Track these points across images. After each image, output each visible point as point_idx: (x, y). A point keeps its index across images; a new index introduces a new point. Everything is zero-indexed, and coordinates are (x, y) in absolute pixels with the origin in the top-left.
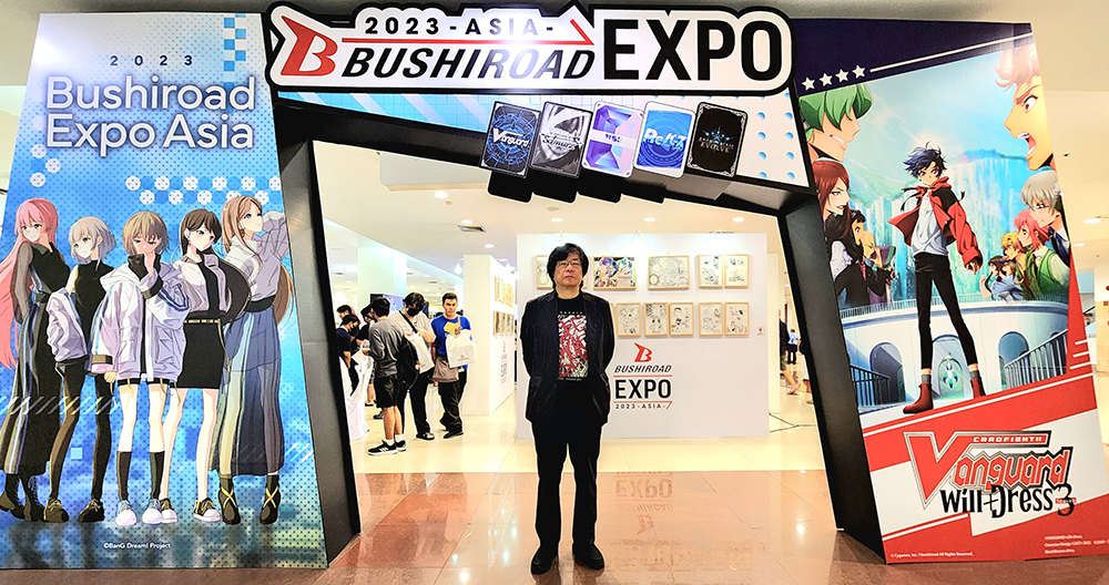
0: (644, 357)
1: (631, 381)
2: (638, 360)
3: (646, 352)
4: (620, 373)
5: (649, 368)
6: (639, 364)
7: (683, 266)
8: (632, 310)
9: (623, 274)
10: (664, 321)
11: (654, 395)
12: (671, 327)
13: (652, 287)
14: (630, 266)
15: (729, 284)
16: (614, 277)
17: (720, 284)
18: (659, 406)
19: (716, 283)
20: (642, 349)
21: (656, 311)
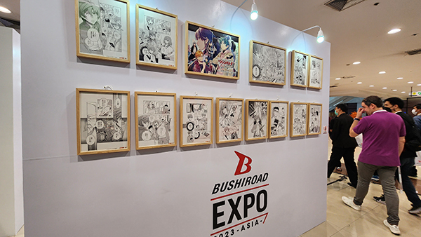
0: (244, 168)
1: (231, 201)
2: (238, 172)
3: (246, 161)
4: (219, 194)
5: (249, 181)
6: (239, 177)
7: (281, 60)
8: (234, 108)
9: (224, 59)
10: (264, 122)
11: (253, 211)
12: (270, 128)
13: (255, 80)
14: (234, 48)
15: (311, 85)
16: (215, 60)
17: (306, 84)
18: (257, 223)
19: (303, 84)
20: (242, 157)
21: (258, 110)
